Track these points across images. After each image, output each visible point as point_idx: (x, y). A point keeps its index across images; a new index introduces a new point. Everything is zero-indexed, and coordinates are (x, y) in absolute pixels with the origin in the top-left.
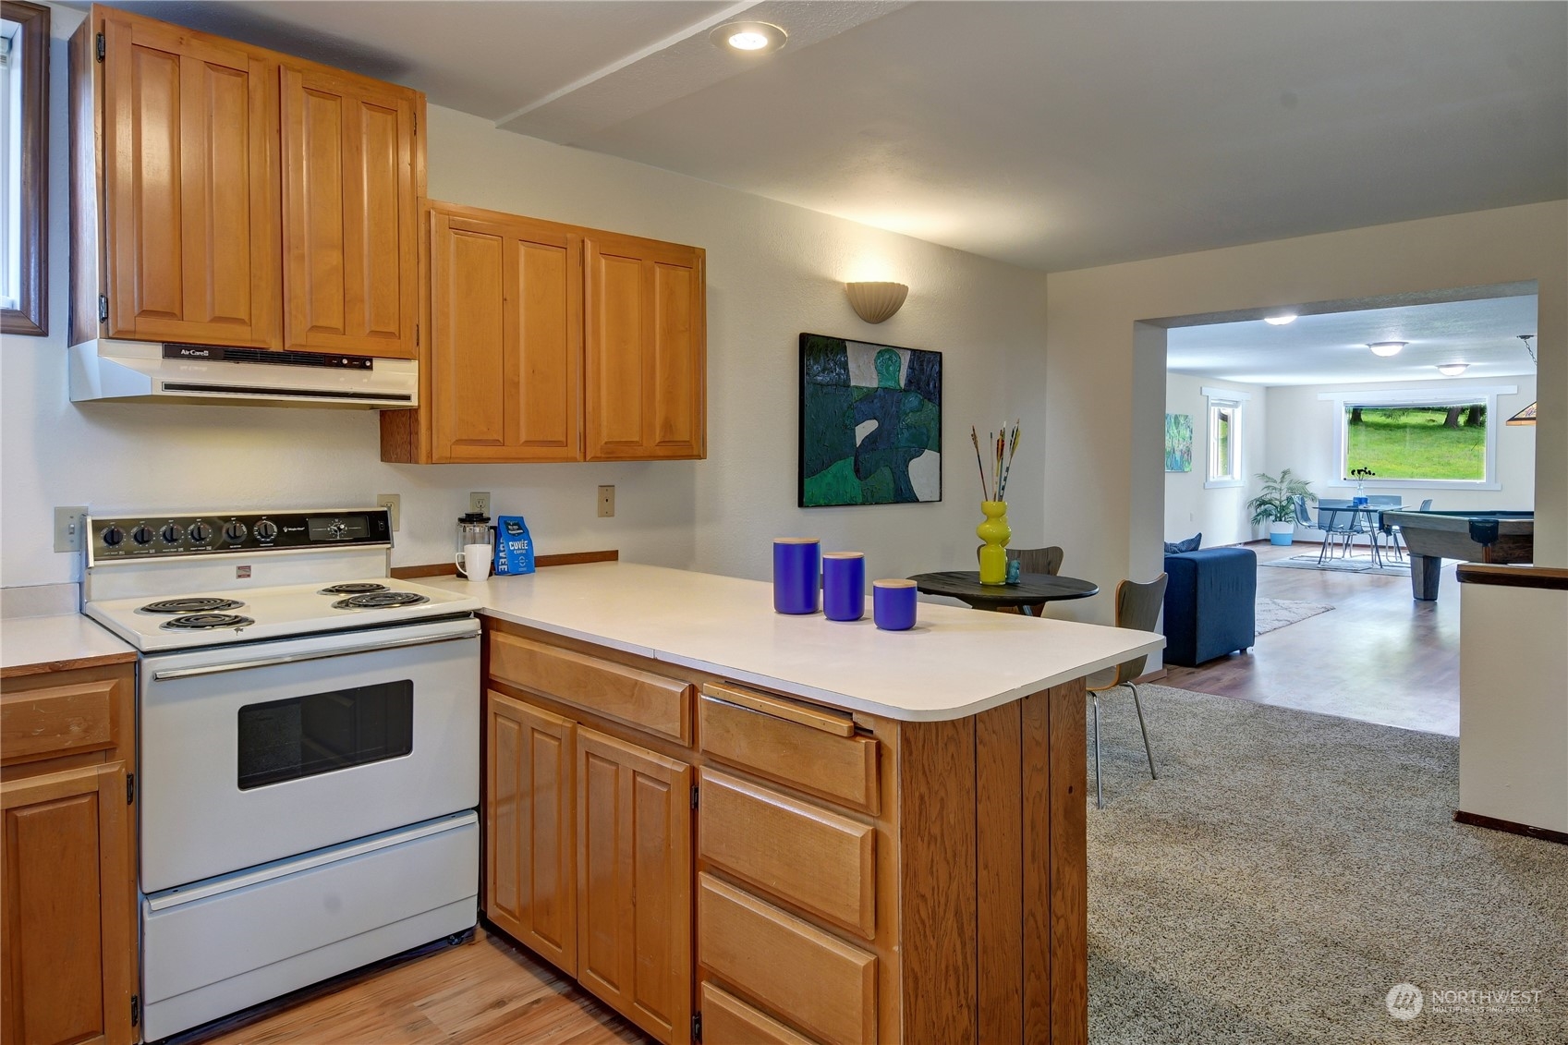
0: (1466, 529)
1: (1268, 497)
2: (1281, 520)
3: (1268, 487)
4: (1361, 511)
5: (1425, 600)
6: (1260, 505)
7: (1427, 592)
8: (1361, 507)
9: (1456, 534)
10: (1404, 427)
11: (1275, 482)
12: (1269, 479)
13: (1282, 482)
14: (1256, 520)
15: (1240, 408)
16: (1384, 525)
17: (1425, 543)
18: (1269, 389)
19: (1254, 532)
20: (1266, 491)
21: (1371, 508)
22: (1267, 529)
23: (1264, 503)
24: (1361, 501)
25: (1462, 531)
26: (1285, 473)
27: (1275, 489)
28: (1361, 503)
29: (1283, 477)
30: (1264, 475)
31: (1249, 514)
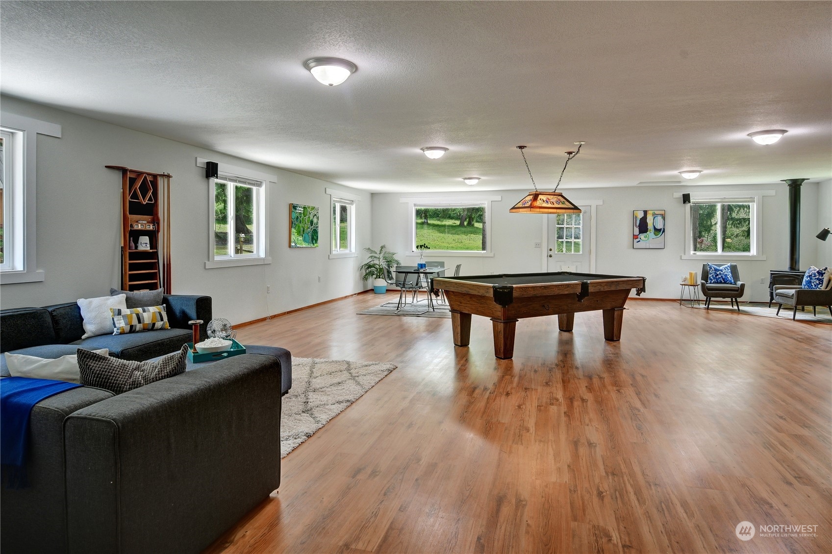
0: (491, 294)
1: (372, 263)
2: (380, 278)
3: (372, 257)
4: (422, 273)
5: (461, 346)
6: (368, 268)
7: (462, 340)
8: (422, 270)
9: (483, 297)
10: (444, 226)
11: (376, 253)
12: (372, 252)
13: (380, 253)
14: (365, 278)
15: (354, 205)
16: (434, 289)
17: (461, 303)
18: (373, 195)
19: (365, 285)
20: (370, 260)
21: (428, 271)
22: (373, 283)
23: (370, 266)
24: (422, 266)
25: (487, 295)
26: (382, 247)
27: (376, 257)
28: (422, 268)
29: (381, 250)
30: (369, 249)
31: (361, 274)
